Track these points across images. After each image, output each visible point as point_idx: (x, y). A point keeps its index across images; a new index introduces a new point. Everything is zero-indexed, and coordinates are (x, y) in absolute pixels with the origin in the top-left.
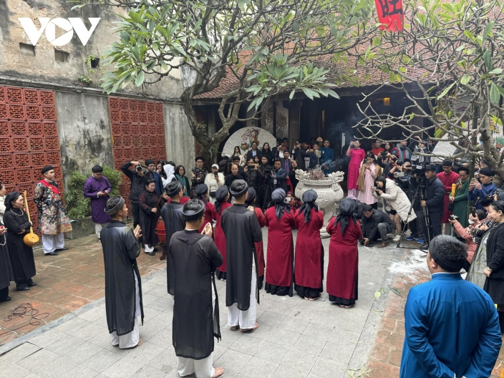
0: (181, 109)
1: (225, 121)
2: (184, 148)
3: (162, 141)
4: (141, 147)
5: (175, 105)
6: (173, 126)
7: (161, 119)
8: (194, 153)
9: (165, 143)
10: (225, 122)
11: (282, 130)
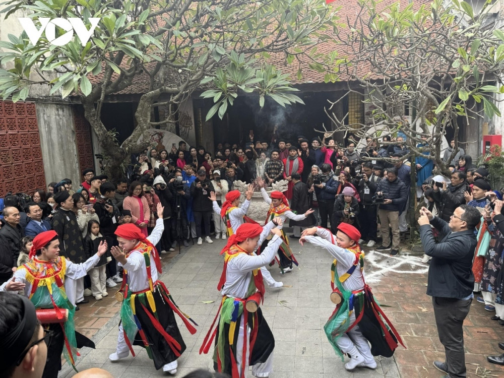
0: (58, 110)
1: (145, 127)
2: (64, 160)
3: (38, 153)
4: (12, 164)
5: (49, 105)
6: (49, 132)
7: (34, 125)
8: (77, 165)
9: (41, 156)
10: (145, 129)
11: (187, 132)
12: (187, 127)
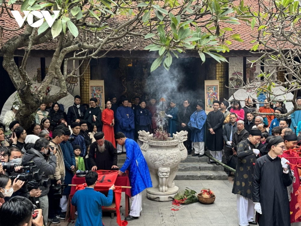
11: (72, 88)
12: (72, 84)
